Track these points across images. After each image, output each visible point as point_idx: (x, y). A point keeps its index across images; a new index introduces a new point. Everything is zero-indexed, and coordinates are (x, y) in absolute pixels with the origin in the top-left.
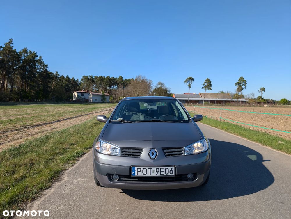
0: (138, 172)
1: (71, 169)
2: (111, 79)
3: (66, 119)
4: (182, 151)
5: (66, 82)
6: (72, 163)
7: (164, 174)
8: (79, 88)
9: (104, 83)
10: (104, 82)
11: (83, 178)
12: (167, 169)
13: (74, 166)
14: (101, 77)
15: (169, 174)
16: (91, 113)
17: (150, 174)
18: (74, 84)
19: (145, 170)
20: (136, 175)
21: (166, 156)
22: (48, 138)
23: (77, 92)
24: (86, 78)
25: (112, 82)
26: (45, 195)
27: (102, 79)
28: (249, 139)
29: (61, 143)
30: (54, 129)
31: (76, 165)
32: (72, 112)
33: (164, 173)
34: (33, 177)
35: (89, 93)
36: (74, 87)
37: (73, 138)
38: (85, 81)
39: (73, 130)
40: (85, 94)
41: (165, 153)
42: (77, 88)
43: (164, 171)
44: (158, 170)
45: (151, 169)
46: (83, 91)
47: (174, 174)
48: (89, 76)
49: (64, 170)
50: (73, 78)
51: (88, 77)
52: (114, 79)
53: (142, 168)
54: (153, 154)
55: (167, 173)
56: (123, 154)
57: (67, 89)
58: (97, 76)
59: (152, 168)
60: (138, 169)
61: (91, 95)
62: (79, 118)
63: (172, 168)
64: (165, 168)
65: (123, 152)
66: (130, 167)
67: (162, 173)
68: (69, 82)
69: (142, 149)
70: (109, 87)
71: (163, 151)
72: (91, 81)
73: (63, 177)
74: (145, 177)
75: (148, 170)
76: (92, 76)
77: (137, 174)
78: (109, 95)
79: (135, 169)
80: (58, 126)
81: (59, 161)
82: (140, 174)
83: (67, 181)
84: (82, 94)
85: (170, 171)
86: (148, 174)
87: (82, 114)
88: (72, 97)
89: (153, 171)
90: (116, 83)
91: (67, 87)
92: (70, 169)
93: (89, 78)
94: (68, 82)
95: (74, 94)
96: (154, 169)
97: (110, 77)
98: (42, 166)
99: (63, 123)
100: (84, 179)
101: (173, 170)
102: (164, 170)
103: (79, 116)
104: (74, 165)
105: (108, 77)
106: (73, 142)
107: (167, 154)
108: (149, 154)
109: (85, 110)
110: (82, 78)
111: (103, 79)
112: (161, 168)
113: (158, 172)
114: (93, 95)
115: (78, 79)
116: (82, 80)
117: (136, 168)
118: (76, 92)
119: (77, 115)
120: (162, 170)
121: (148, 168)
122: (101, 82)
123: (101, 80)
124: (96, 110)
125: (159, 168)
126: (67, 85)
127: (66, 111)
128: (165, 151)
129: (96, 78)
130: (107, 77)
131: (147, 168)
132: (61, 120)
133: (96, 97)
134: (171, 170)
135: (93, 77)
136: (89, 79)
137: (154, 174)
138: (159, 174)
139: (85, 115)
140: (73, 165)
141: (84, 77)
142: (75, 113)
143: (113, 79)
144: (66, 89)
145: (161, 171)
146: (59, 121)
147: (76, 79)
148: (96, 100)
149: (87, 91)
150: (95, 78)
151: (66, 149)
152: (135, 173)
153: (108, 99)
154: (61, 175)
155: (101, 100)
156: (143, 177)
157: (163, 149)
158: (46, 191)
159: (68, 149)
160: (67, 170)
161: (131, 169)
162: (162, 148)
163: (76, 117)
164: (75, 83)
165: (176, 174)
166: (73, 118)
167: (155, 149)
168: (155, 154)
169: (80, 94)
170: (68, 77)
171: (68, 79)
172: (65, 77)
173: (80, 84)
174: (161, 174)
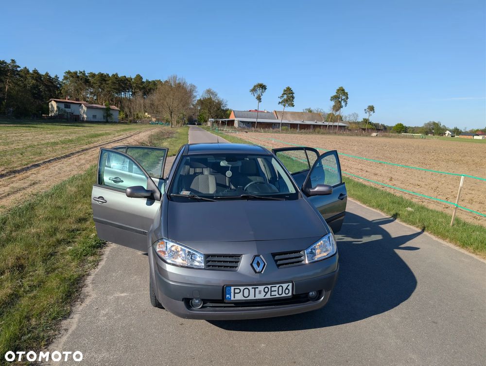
0: (236, 295)
1: (96, 272)
2: (121, 80)
3: (49, 161)
4: (301, 257)
5: (34, 82)
6: (94, 261)
7: (276, 295)
8: (61, 93)
9: (107, 86)
10: (108, 84)
11: (122, 292)
12: (281, 288)
13: (100, 267)
14: (101, 75)
15: (284, 295)
16: (92, 145)
17: (255, 297)
18: (49, 86)
19: (246, 292)
20: (232, 298)
21: (278, 266)
22: (31, 207)
23: (57, 102)
24: (73, 76)
25: (123, 84)
26: (66, 330)
27: (103, 78)
28: (365, 203)
29: (61, 219)
30: (34, 184)
31: (102, 264)
32: (56, 144)
33: (276, 293)
34: (32, 295)
35: (81, 104)
36: (49, 91)
37: (79, 206)
38: (72, 82)
39: (74, 189)
40: (72, 105)
41: (276, 261)
42: (57, 92)
43: (276, 291)
44: (266, 290)
45: (256, 289)
46: (68, 99)
47: (290, 294)
48: (78, 72)
49: (84, 276)
50: (47, 74)
51: (76, 73)
52: (127, 79)
53: (242, 288)
54: (258, 264)
55: (280, 293)
56: (209, 266)
57: (36, 94)
58: (94, 72)
59: (258, 288)
60: (236, 290)
61: (85, 108)
62: (74, 159)
63: (289, 285)
64: (278, 286)
65: (209, 261)
66: (223, 287)
67: (273, 293)
68: (39, 80)
69: (239, 256)
70: (117, 93)
71: (274, 259)
72: (82, 80)
73: (85, 290)
74: (246, 301)
75: (252, 291)
76: (84, 71)
77: (234, 298)
78: (117, 108)
79: (230, 290)
80: (40, 177)
81: (68, 257)
82: (239, 297)
83: (96, 299)
84: (67, 105)
85: (285, 290)
86: (252, 297)
87: (77, 149)
88: (47, 111)
89: (260, 292)
90: (131, 87)
91: (36, 91)
92: (94, 272)
93: (78, 75)
94: (37, 80)
95: (50, 103)
96: (261, 288)
97: (120, 75)
98: (41, 271)
99: (47, 171)
100: (125, 294)
101: (290, 288)
102: (276, 289)
103: (71, 154)
104: (98, 265)
105: (115, 76)
106: (82, 215)
107: (279, 262)
108: (251, 265)
109: (79, 139)
110: (64, 74)
111: (106, 79)
112: (271, 287)
113: (267, 293)
114: (88, 108)
115: (56, 76)
116: (66, 78)
117: (232, 288)
118: (54, 101)
119: (67, 152)
120: (273, 289)
121: (252, 288)
122: (102, 84)
123: (102, 80)
124: (99, 140)
125: (269, 286)
126: (35, 87)
127: (43, 142)
128: (277, 257)
129: (93, 75)
130: (113, 75)
131: (250, 288)
132: (41, 162)
133: (94, 112)
134: (287, 289)
135: (87, 74)
136: (78, 77)
137: (260, 296)
138: (268, 296)
139: (82, 151)
140: (96, 264)
141: (69, 73)
142: (63, 147)
143: (125, 81)
144: (33, 94)
145: (271, 291)
146: (38, 165)
147: (53, 76)
148: (94, 116)
149: (76, 101)
150: (90, 76)
151: (73, 231)
152: (230, 296)
153: (117, 116)
154: (82, 287)
155: (104, 118)
156: (244, 301)
157: (274, 255)
158: (64, 323)
159: (78, 230)
160: (88, 275)
161: (224, 290)
162: (272, 254)
163: (67, 156)
164: (50, 84)
165: (294, 293)
166: (62, 157)
167: (261, 256)
168: (262, 265)
169: (62, 106)
170: (36, 72)
171: (36, 75)
172: (31, 71)
173: (60, 85)
174: (271, 296)
